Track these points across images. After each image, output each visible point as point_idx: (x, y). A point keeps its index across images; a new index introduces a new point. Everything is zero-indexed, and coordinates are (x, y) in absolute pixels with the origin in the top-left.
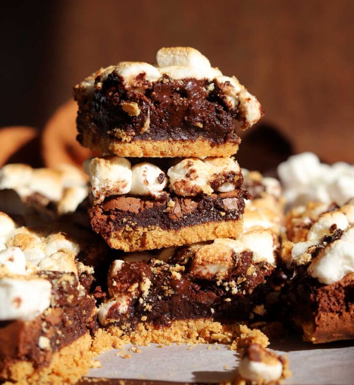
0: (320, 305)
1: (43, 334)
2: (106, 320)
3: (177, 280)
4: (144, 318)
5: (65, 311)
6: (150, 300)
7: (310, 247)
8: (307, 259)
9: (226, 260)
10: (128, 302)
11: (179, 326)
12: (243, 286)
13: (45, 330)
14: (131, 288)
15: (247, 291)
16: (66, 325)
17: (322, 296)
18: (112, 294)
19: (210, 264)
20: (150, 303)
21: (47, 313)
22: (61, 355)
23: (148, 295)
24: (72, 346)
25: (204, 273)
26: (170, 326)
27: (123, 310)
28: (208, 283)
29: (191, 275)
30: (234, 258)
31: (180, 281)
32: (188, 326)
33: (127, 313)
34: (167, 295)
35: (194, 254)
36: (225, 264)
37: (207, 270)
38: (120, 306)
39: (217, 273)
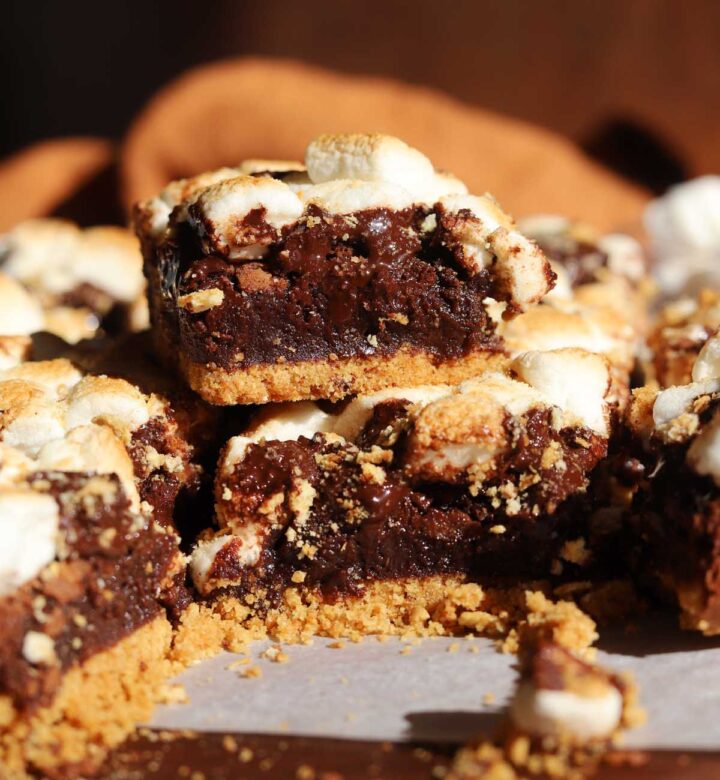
1: (38, 627)
2: (208, 581)
3: (376, 485)
4: (300, 576)
5: (95, 567)
6: (313, 534)
8: (687, 428)
9: (491, 435)
10: (262, 539)
11: (385, 595)
12: (532, 495)
13: (41, 617)
14: (266, 506)
15: (543, 508)
16: (99, 602)
18: (224, 518)
19: (451, 445)
20: (313, 541)
21: (48, 576)
22: (86, 676)
23: (307, 522)
25: (438, 466)
26: (362, 596)
27: (248, 556)
28: (449, 490)
29: (406, 472)
30: (510, 428)
31: (381, 487)
32: (406, 595)
33: (258, 565)
34: (351, 522)
35: (412, 425)
36: (487, 443)
37: (445, 459)
38: (241, 548)
39: (470, 465)
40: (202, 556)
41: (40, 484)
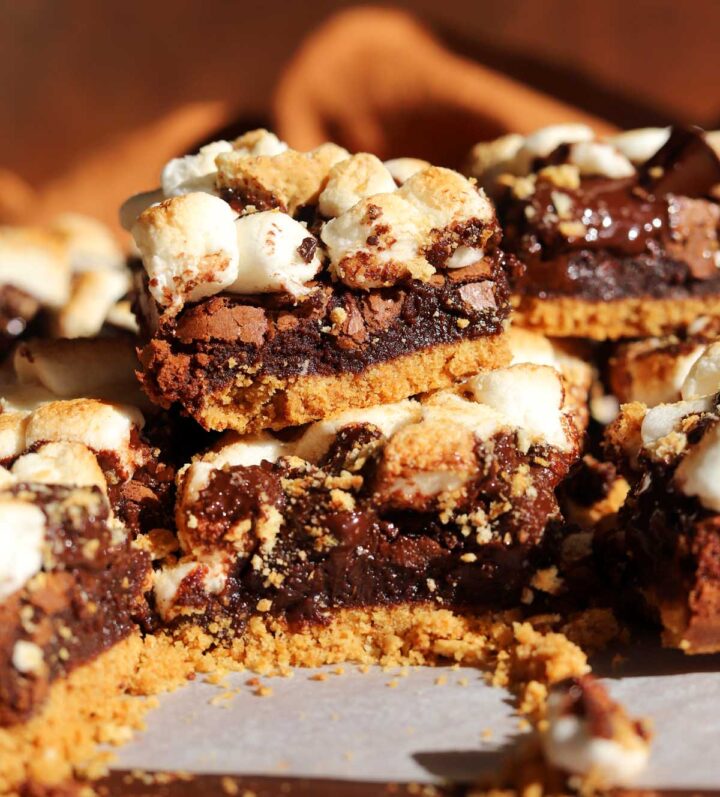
0: (702, 564)
1: (25, 635)
2: (172, 608)
3: (346, 512)
4: (265, 605)
5: (78, 580)
6: (280, 562)
7: (685, 418)
8: (675, 448)
9: (462, 462)
10: (227, 567)
11: (351, 623)
12: (503, 523)
13: (29, 627)
14: (233, 532)
15: (515, 537)
16: (83, 614)
17: (708, 541)
18: (188, 546)
19: (421, 473)
20: (280, 569)
21: (34, 587)
22: (70, 688)
23: (274, 549)
24: (99, 664)
25: (408, 494)
26: (328, 624)
27: (214, 585)
28: (419, 519)
29: (375, 500)
30: (481, 455)
31: (351, 514)
32: (373, 624)
33: (224, 592)
34: (320, 549)
35: (381, 452)
36: (458, 470)
37: (415, 487)
38: (207, 575)
39: (440, 493)
40: (166, 582)
41: (24, 494)
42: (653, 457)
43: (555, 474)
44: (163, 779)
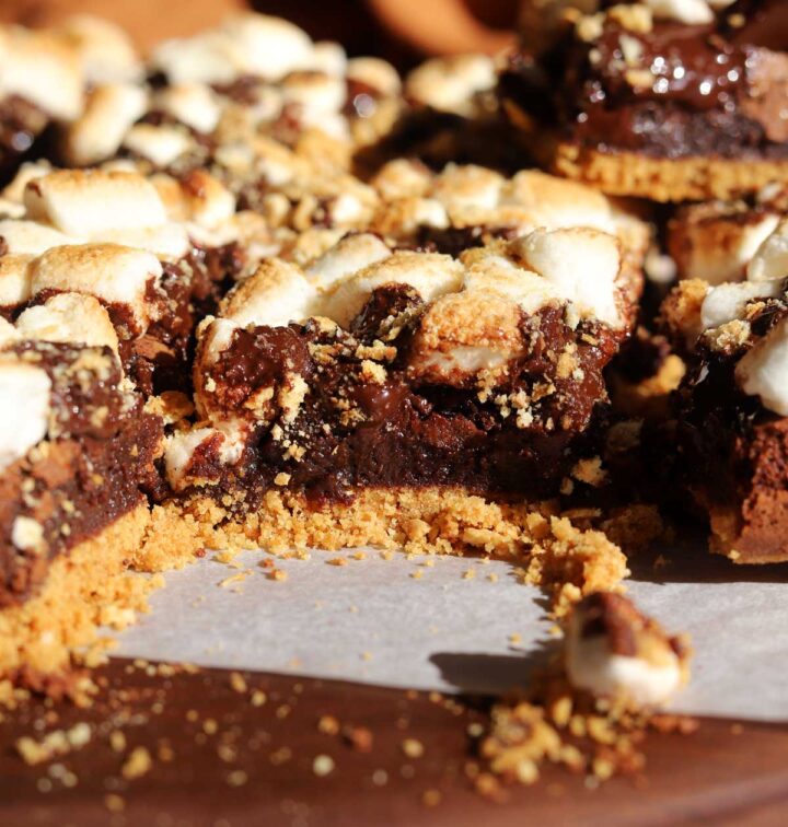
0: (759, 470)
1: (25, 511)
2: (184, 477)
3: (376, 385)
4: (284, 479)
5: (84, 449)
6: (302, 433)
7: (749, 302)
8: (737, 337)
9: (505, 338)
10: (245, 435)
11: (375, 503)
12: (545, 407)
13: (30, 501)
14: (253, 400)
15: (558, 423)
16: (86, 487)
17: (766, 447)
18: (204, 409)
19: (461, 348)
20: (301, 442)
21: (36, 456)
22: (70, 565)
23: (296, 420)
24: (102, 539)
25: (445, 369)
26: (350, 503)
27: (230, 455)
28: (455, 396)
29: (409, 373)
30: (527, 332)
31: (382, 387)
32: (398, 505)
33: (238, 464)
34: (346, 424)
35: (418, 321)
36: (501, 346)
37: (453, 362)
38: (223, 444)
39: (479, 370)
40: (178, 449)
41: (29, 355)
42: (712, 345)
43: (603, 353)
44: (166, 670)
